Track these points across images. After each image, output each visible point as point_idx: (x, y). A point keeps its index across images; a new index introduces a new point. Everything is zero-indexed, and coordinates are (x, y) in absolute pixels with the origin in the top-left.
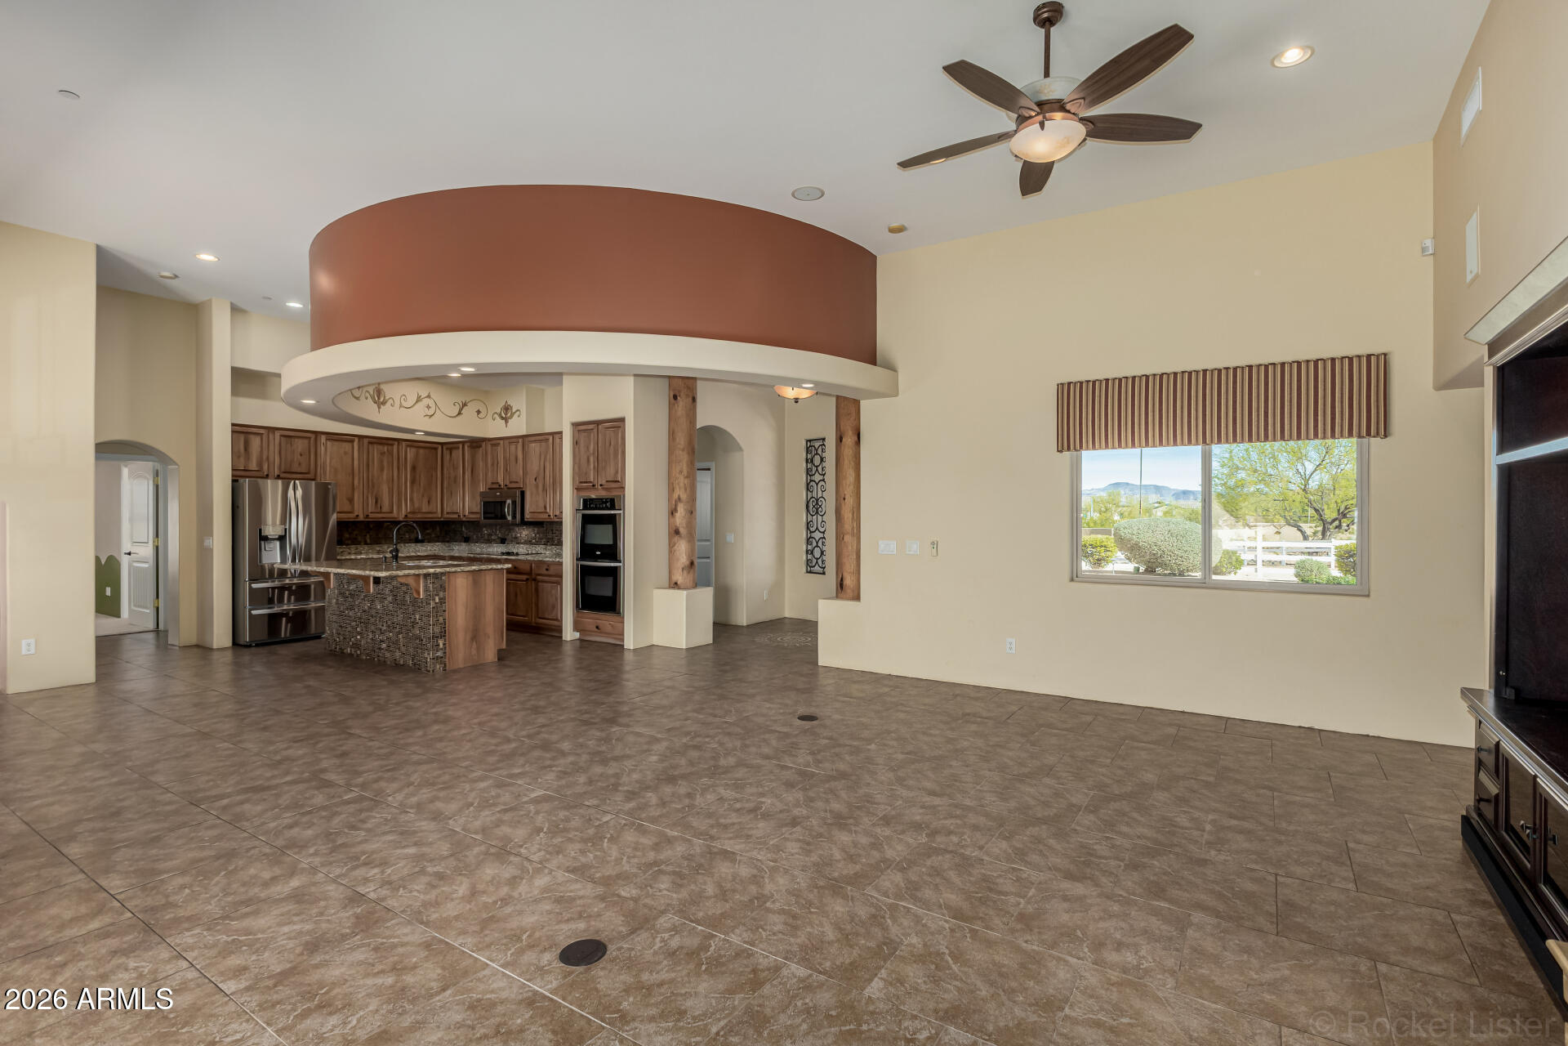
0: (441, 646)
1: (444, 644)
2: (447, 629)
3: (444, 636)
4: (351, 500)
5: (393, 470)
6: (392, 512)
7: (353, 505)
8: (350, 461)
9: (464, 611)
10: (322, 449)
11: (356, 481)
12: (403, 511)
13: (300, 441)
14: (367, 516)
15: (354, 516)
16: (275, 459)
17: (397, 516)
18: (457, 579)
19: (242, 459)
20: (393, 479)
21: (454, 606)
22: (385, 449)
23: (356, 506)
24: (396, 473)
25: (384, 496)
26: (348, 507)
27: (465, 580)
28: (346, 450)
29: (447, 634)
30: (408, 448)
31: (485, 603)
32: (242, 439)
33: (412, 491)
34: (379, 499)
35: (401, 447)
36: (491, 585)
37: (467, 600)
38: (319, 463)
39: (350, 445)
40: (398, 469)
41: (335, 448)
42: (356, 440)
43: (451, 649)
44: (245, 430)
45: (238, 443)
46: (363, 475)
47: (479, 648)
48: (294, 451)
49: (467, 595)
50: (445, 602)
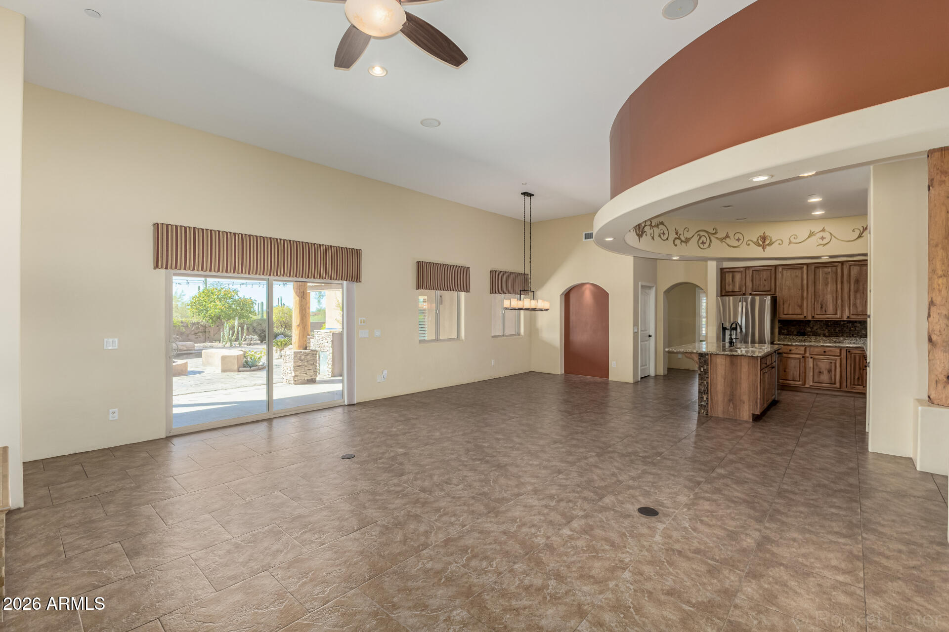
0: (705, 399)
1: (707, 398)
2: (709, 389)
3: (707, 393)
4: (801, 307)
5: (836, 284)
6: (836, 314)
7: (802, 310)
8: (800, 281)
9: (723, 380)
10: (779, 276)
11: (805, 294)
12: (846, 314)
13: (765, 272)
14: (814, 317)
15: (802, 317)
16: (749, 284)
17: (840, 317)
18: (717, 359)
19: (731, 286)
20: (837, 291)
21: (715, 376)
22: (830, 270)
23: (805, 310)
24: (839, 286)
25: (828, 303)
26: (798, 311)
27: (724, 360)
28: (797, 274)
29: (709, 393)
30: (851, 267)
31: (741, 378)
32: (731, 275)
33: (855, 298)
34: (824, 305)
35: (845, 266)
36: (747, 367)
37: (725, 373)
38: (778, 284)
39: (800, 271)
40: (842, 283)
41: (787, 273)
42: (805, 267)
43: (712, 403)
44: (733, 271)
45: (729, 277)
46: (811, 289)
47: (735, 408)
48: (761, 278)
49: (725, 370)
50: (708, 372)
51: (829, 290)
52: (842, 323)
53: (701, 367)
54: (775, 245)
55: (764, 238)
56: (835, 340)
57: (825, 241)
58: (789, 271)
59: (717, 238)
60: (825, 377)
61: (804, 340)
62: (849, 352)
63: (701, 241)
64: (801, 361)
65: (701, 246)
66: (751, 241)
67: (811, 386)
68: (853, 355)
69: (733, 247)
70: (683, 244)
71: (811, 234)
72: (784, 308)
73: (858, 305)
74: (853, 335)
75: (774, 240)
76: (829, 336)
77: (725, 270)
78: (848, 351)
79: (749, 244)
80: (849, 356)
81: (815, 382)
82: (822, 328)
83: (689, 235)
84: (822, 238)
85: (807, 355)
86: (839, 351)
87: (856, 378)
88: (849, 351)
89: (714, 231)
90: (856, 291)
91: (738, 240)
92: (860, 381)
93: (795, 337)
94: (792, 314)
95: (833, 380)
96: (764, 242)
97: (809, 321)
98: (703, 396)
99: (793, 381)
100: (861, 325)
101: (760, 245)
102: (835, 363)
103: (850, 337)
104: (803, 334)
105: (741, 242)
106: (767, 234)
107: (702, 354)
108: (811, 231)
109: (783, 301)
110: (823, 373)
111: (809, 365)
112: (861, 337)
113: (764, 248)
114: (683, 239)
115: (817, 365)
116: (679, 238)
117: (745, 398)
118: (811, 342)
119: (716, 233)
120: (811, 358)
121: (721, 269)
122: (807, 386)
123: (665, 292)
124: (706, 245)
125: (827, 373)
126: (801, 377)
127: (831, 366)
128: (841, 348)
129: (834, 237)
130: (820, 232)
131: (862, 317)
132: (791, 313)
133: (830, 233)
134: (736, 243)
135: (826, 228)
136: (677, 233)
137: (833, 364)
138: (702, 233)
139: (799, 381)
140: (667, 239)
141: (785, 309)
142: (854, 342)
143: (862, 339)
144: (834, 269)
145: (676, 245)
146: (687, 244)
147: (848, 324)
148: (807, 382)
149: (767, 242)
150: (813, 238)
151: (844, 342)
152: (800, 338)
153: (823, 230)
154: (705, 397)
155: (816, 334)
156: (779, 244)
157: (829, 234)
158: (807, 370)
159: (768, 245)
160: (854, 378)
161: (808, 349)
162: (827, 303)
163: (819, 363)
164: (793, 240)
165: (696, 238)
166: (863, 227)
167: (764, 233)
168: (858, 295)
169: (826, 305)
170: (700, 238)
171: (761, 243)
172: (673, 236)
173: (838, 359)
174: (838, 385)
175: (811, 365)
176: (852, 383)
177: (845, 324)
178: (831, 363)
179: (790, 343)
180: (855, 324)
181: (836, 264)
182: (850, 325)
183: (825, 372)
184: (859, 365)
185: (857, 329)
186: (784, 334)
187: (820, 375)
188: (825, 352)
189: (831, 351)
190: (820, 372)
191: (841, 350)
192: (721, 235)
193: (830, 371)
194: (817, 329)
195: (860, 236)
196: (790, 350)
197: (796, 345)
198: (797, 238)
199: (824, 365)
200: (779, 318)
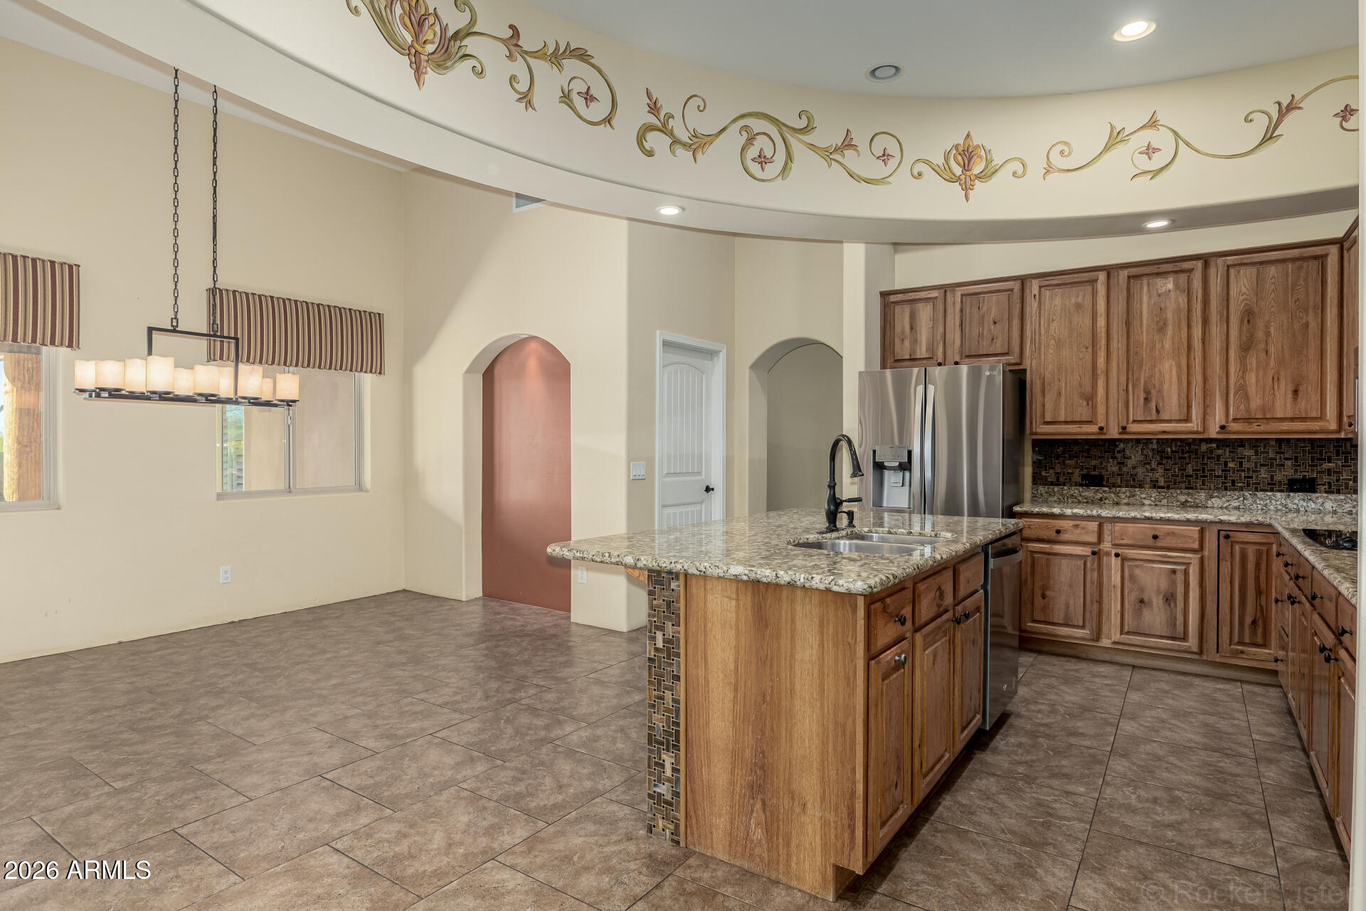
0: (668, 771)
1: (675, 769)
2: (682, 729)
3: (677, 747)
4: (1090, 398)
5: (1189, 327)
6: (1187, 419)
7: (1094, 408)
8: (1088, 322)
9: (731, 695)
10: (1032, 306)
11: (1101, 360)
12: (1218, 418)
13: (994, 296)
14: (1124, 428)
15: (1094, 428)
16: (955, 337)
17: (1200, 429)
18: (710, 597)
19: (907, 343)
20: (1189, 347)
21: (701, 672)
22: (1170, 284)
23: (1101, 409)
24: (1197, 332)
25: (1166, 386)
26: (1083, 412)
27: (734, 603)
28: (1080, 300)
29: (682, 745)
30: (1232, 271)
31: (792, 691)
32: (907, 309)
33: (1244, 369)
34: (1154, 392)
35: (1212, 271)
36: (814, 640)
37: (736, 661)
38: (1028, 333)
39: (1089, 289)
40: (1206, 321)
41: (1056, 300)
42: (1102, 276)
43: (692, 792)
44: (911, 297)
45: (902, 318)
46: (1118, 345)
47: (771, 827)
48: (983, 316)
49: (737, 647)
50: (678, 655)
51: (1168, 344)
52: (1204, 447)
53: (657, 628)
54: (1003, 176)
55: (967, 154)
56: (1182, 498)
57: (1158, 161)
58: (1059, 291)
59: (812, 147)
60: (1155, 617)
61: (1101, 499)
62: (1227, 537)
63: (753, 152)
64: (1089, 564)
65: (755, 168)
66: (927, 162)
67: (1115, 643)
68: (1237, 547)
69: (867, 181)
70: (680, 151)
71: (1116, 138)
72: (1043, 405)
73: (1252, 390)
74: (1233, 482)
75: (997, 161)
76: (1168, 488)
77: (893, 298)
78: (1223, 533)
79: (920, 174)
80: (1226, 549)
81: (1128, 633)
82: (1149, 464)
83: (706, 125)
84: (1149, 151)
85: (1106, 546)
86: (1196, 535)
87: (1248, 620)
88: (1226, 533)
89: (802, 123)
90: (1246, 348)
91: (885, 157)
92: (1260, 631)
93: (1075, 491)
94: (1066, 422)
95: (1180, 628)
96: (966, 168)
97: (1113, 442)
98: (664, 756)
99: (1067, 625)
100: (1256, 454)
101: (953, 179)
102: (1186, 573)
103: (1226, 489)
104: (1094, 481)
105: (893, 163)
106: (976, 141)
107: (659, 572)
108: (1112, 128)
109: (1043, 384)
110: (1150, 604)
111: (1110, 577)
112: (1256, 490)
113: (967, 189)
114: (684, 136)
115: (1133, 578)
116: (664, 129)
117: (808, 785)
118: (1117, 504)
119: (807, 130)
120: (1117, 555)
121: (884, 295)
122: (1105, 642)
123: (754, 366)
124: (773, 169)
125: (1161, 602)
126: (1088, 615)
127: (1174, 583)
128: (1203, 526)
129: (1188, 144)
130: (1143, 127)
131: (1262, 428)
132: (1062, 419)
133: (1175, 133)
134: (878, 170)
135: (1159, 116)
136: (654, 108)
137: (1180, 577)
138: (757, 125)
139: (1083, 627)
140: (608, 120)
141: (1049, 406)
142: (1237, 504)
143: (1259, 494)
144: (1183, 278)
145: (650, 154)
146: (699, 155)
147: (1220, 452)
148: (1105, 629)
149: (977, 169)
150: (1120, 151)
151: (1210, 503)
152: (1089, 493)
153: (1152, 124)
154: (668, 760)
155: (1134, 483)
156: (1014, 174)
157: (1171, 134)
158: (1105, 593)
159: (978, 177)
160: (1241, 623)
161: (1107, 527)
162: (1161, 384)
163: (1137, 572)
164: (1057, 160)
165: (734, 139)
166: (1279, 104)
167: (968, 135)
168: (1252, 361)
169: (1160, 392)
170: (750, 141)
171: (958, 170)
172: (633, 114)
173: (1194, 559)
174: (1192, 643)
175: (1116, 579)
176: (1236, 639)
177: (1211, 451)
178: (1174, 571)
179: (1056, 511)
180: (1240, 449)
181: (1186, 265)
182: (1225, 453)
183: (1157, 602)
184: (1257, 578)
185: (1246, 465)
186: (1045, 482)
187: (1140, 609)
188: (1155, 537)
189: (1173, 534)
190: (1142, 601)
191: (1202, 532)
192: (827, 136)
193: (1169, 599)
194: (1134, 468)
195: (1269, 137)
196: (1058, 532)
197: (1075, 517)
198: (1070, 154)
199: (1153, 577)
200: (1032, 434)
